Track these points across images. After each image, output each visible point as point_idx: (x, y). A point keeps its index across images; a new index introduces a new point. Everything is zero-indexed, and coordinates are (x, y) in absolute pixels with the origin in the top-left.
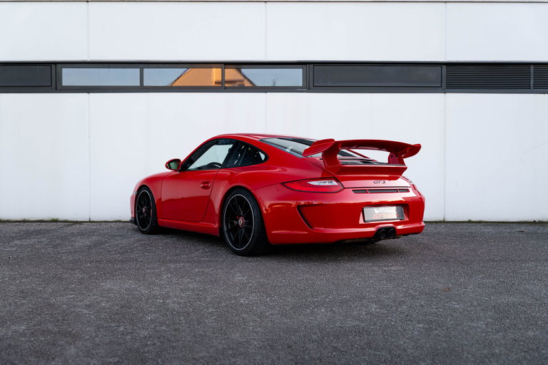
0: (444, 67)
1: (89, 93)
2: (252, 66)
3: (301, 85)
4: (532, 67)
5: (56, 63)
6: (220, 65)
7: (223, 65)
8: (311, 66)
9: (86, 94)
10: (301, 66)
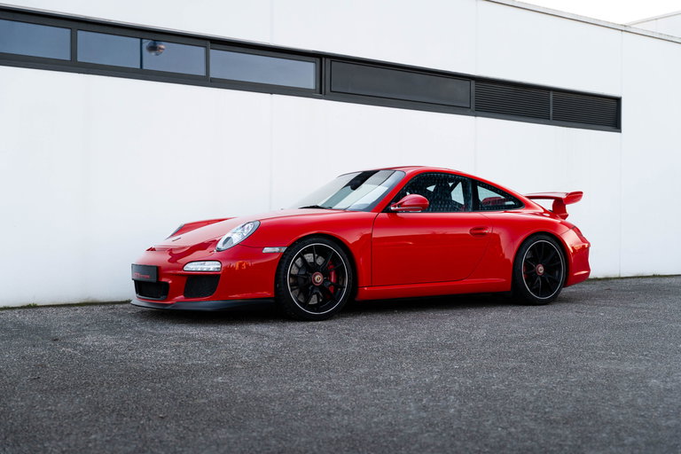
0: (473, 82)
3: (313, 87)
4: (551, 94)
6: (203, 42)
7: (209, 43)
8: (328, 60)
10: (314, 59)
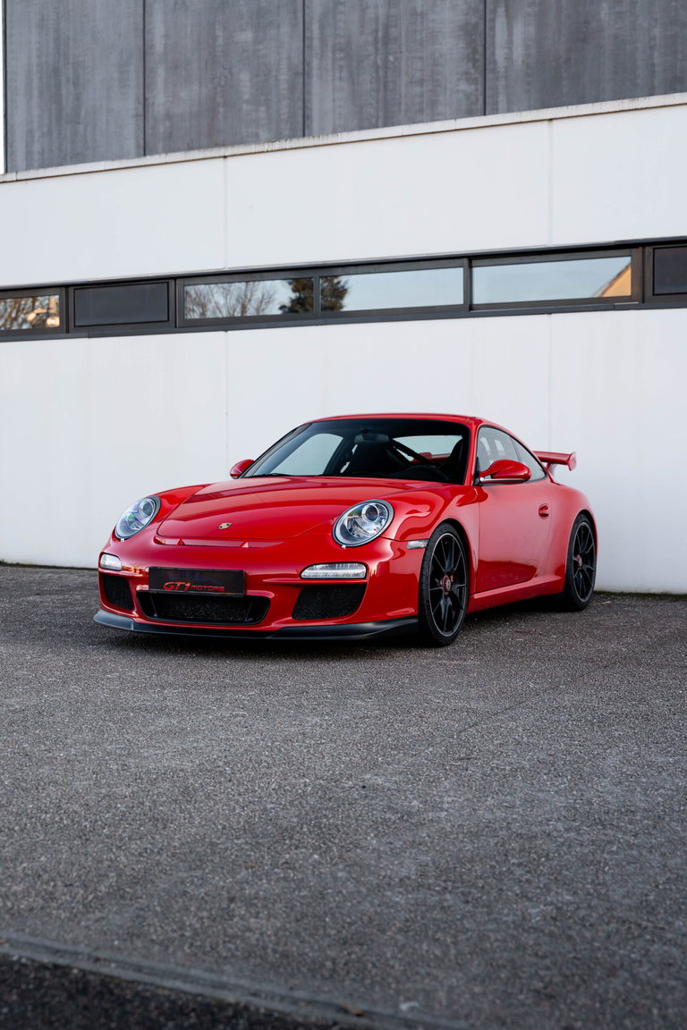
1: (226, 330)
2: (524, 259)
3: (628, 293)
5: (175, 278)
6: (460, 260)
7: (467, 261)
8: (649, 250)
9: (222, 333)
10: (627, 251)
